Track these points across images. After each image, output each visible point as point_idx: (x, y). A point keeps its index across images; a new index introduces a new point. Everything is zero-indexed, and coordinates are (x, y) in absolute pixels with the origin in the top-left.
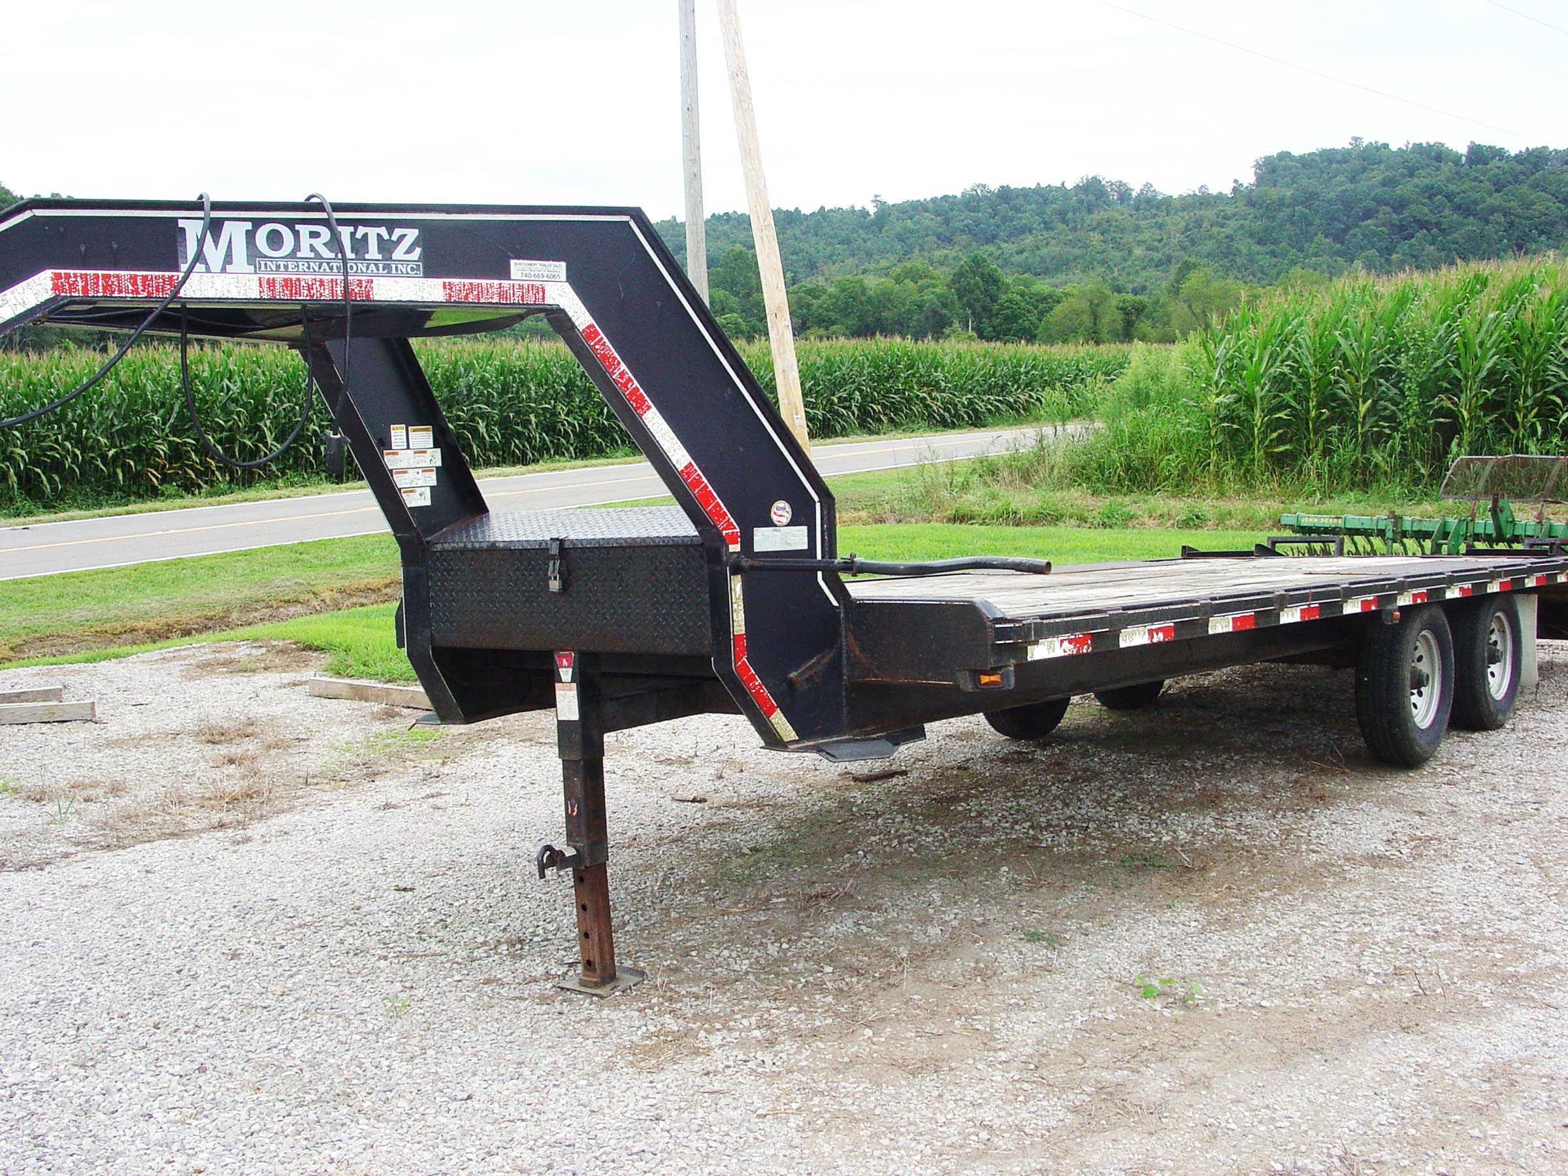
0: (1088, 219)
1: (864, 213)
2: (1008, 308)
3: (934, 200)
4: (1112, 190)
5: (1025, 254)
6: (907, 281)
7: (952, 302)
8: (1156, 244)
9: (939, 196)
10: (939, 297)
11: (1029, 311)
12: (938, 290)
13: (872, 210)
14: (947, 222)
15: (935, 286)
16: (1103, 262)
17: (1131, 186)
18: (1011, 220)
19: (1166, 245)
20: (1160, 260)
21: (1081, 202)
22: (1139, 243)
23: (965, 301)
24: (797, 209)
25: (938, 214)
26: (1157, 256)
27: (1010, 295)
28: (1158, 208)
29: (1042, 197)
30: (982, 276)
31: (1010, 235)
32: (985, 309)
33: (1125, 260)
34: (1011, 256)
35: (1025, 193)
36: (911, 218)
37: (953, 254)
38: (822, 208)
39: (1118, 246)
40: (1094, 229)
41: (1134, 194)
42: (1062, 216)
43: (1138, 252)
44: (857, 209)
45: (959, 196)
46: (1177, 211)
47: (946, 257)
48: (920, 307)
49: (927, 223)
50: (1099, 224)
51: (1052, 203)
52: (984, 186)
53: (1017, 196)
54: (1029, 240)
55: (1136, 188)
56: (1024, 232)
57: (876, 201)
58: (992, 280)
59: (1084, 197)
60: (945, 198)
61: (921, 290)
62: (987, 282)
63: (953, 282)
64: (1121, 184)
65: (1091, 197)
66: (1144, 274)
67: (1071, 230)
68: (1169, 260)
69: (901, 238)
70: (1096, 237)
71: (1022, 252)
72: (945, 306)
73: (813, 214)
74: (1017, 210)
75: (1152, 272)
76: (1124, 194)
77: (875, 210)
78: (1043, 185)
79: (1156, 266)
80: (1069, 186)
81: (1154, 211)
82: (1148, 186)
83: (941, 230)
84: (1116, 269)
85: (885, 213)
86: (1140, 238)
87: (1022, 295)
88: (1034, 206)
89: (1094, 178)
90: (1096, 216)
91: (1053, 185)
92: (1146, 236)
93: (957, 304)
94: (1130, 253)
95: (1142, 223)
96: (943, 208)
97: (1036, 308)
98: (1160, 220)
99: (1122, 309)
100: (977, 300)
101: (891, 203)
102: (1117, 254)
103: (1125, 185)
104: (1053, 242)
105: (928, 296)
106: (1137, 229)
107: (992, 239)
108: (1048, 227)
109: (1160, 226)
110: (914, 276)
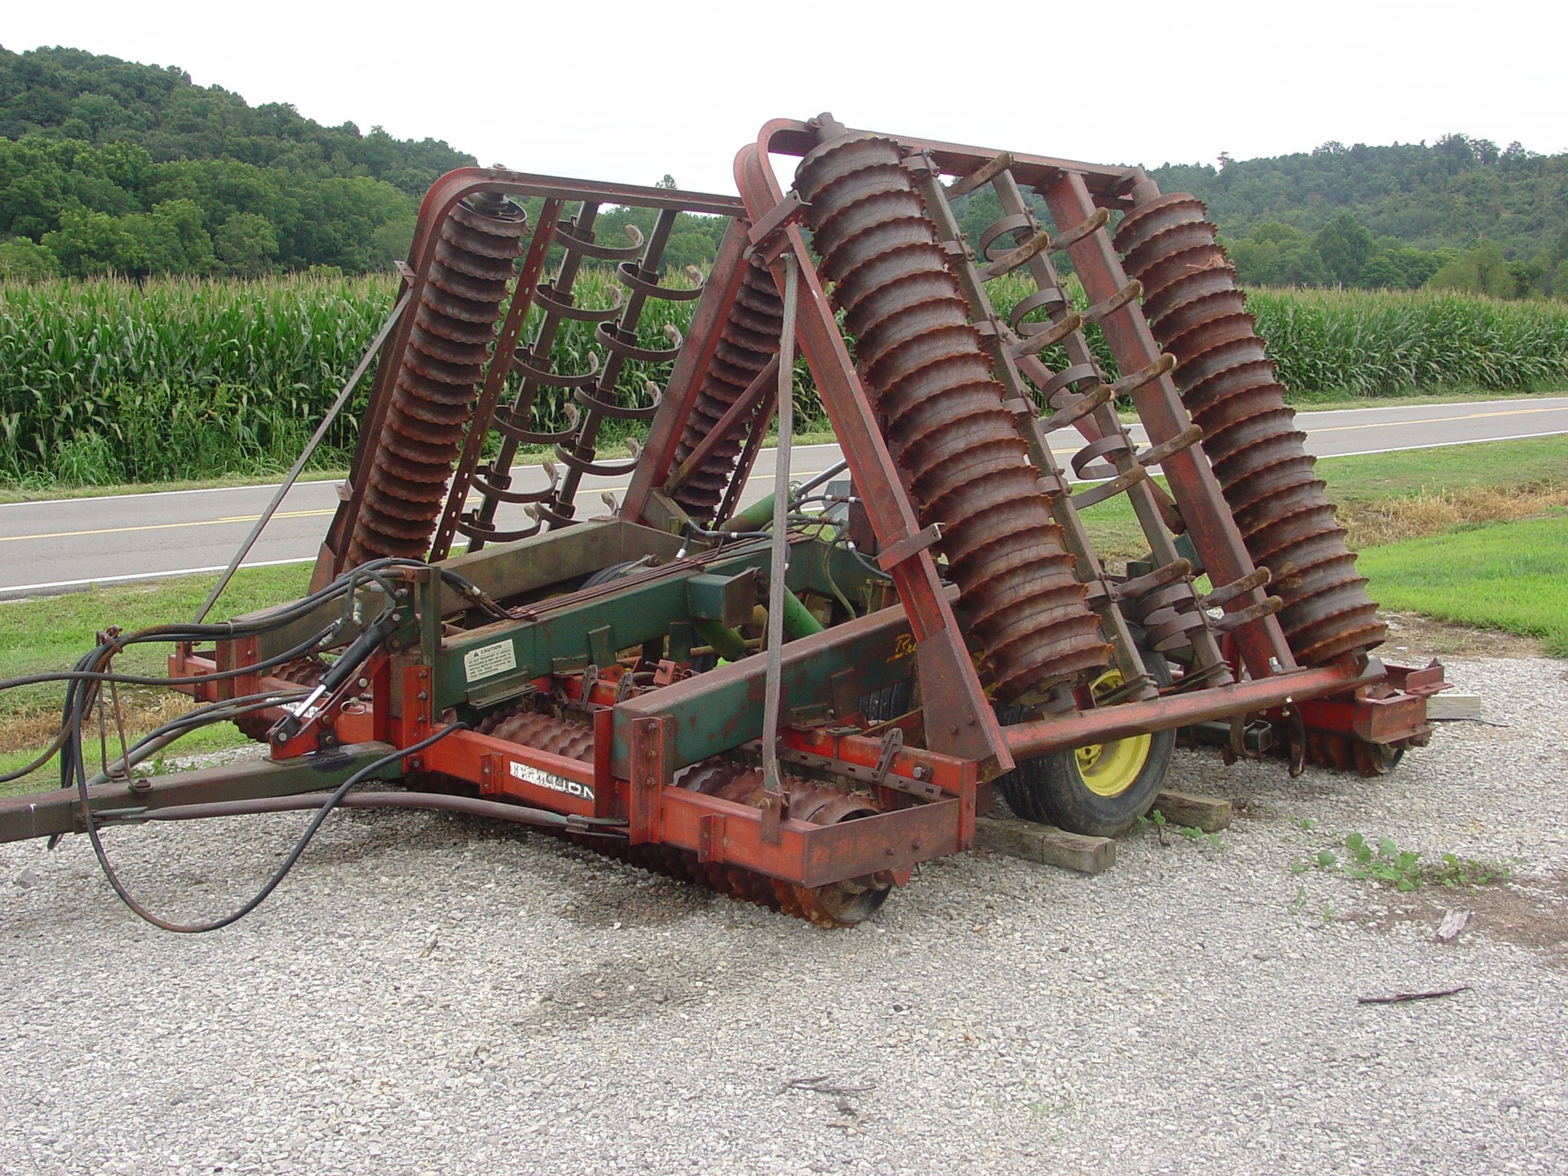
0: (1451, 179)
1: (1210, 170)
2: (1375, 271)
3: (1284, 158)
4: (1476, 149)
5: (1383, 216)
6: (1268, 241)
7: (1317, 264)
8: (1526, 206)
9: (1290, 153)
10: (1302, 257)
11: (1398, 275)
12: (1301, 251)
13: (1218, 167)
14: (1297, 181)
15: (1297, 247)
16: (1467, 226)
17: (1497, 145)
18: (1366, 180)
19: (1537, 208)
20: (1530, 224)
21: (1441, 162)
22: (1508, 206)
23: (1329, 262)
24: (1141, 165)
25: (1287, 173)
26: (1527, 219)
27: (1378, 258)
28: (1530, 169)
29: (1399, 155)
30: (1349, 236)
31: (1364, 196)
32: (1351, 271)
33: (1492, 224)
34: (1367, 217)
35: (1381, 151)
36: (1259, 177)
37: (1305, 214)
38: (1167, 164)
39: (1484, 209)
40: (1458, 191)
41: (1500, 154)
42: (1421, 175)
43: (1506, 215)
44: (1203, 165)
45: (1310, 154)
46: (1550, 172)
47: (1298, 217)
48: (1282, 268)
49: (1276, 181)
50: (1464, 186)
51: (1410, 162)
52: (1337, 144)
53: (1373, 156)
54: (1386, 201)
55: (1503, 146)
56: (1379, 193)
57: (1223, 158)
58: (1360, 241)
59: (1444, 156)
60: (1296, 155)
61: (1282, 250)
62: (1354, 243)
63: (1319, 243)
64: (1486, 143)
65: (1453, 157)
66: (1513, 239)
67: (1433, 191)
68: (1541, 224)
69: (1247, 197)
70: (1460, 199)
71: (1380, 212)
72: (1308, 267)
73: (1157, 171)
74: (1371, 169)
75: (1522, 237)
76: (1488, 151)
77: (1221, 167)
78: (1401, 143)
79: (1526, 230)
80: (1429, 144)
81: (1525, 171)
82: (1516, 145)
83: (1290, 189)
84: (1481, 233)
85: (1232, 169)
86: (1509, 200)
87: (1392, 258)
88: (1390, 166)
89: (1457, 137)
90: (1463, 176)
91: (1412, 143)
92: (1515, 198)
93: (1321, 266)
94: (1497, 216)
95: (1511, 184)
96: (1293, 165)
97: (1406, 271)
98: (1532, 181)
99: (1514, 274)
100: (1343, 261)
101: (1238, 160)
102: (1483, 217)
103: (1490, 144)
104: (1413, 203)
105: (1290, 256)
106: (1506, 191)
107: (1345, 200)
108: (1405, 187)
109: (1532, 188)
110: (1276, 235)
